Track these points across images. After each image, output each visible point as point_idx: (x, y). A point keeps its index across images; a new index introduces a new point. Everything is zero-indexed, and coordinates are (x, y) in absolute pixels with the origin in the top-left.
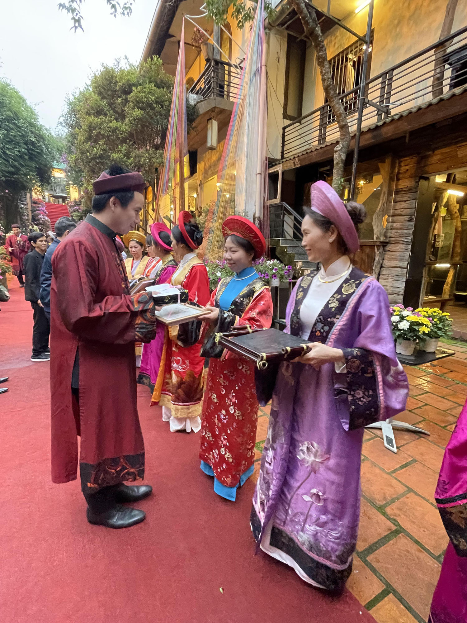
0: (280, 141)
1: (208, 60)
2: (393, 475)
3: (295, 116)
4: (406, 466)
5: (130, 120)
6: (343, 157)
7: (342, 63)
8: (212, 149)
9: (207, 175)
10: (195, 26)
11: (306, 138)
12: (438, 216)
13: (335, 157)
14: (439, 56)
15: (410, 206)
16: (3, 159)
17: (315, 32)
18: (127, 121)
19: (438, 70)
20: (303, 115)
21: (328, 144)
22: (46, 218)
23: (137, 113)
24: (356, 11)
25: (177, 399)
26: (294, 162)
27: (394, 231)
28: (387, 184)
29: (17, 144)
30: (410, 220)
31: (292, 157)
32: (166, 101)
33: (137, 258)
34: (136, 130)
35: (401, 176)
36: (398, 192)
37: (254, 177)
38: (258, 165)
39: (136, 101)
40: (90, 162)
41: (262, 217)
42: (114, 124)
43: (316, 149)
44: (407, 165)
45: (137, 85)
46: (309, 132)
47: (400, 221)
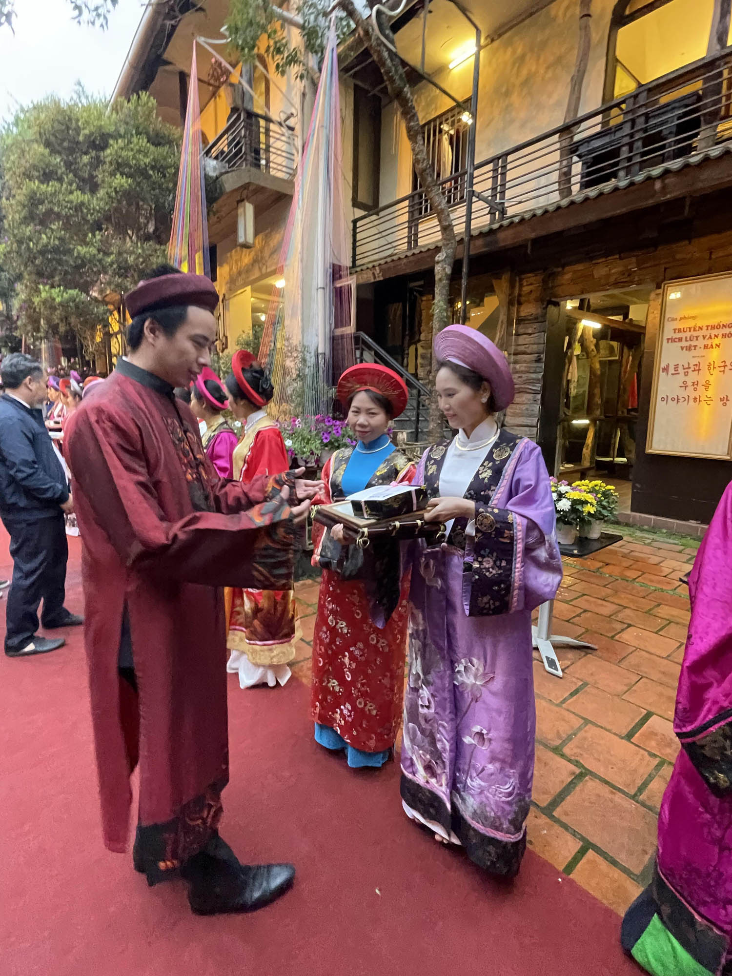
0: (350, 240)
1: (234, 110)
2: (564, 705)
3: (370, 203)
4: (576, 692)
5: (107, 193)
6: (448, 270)
7: (434, 136)
8: (246, 246)
9: (234, 286)
10: (213, 56)
11: (390, 239)
12: (572, 353)
13: (436, 271)
14: (565, 144)
15: (537, 341)
17: (403, 94)
18: (101, 193)
19: (565, 163)
20: (382, 204)
21: (423, 249)
23: (121, 181)
24: (451, 66)
25: (254, 635)
26: (374, 274)
27: (518, 375)
28: (505, 308)
30: (538, 360)
31: (370, 266)
32: (170, 167)
34: (116, 210)
35: (523, 299)
36: (520, 321)
37: (314, 292)
38: (320, 277)
39: (117, 162)
40: (35, 258)
41: (327, 353)
42: (77, 197)
43: (406, 256)
44: (531, 284)
45: (117, 136)
46: (391, 230)
47: (525, 362)
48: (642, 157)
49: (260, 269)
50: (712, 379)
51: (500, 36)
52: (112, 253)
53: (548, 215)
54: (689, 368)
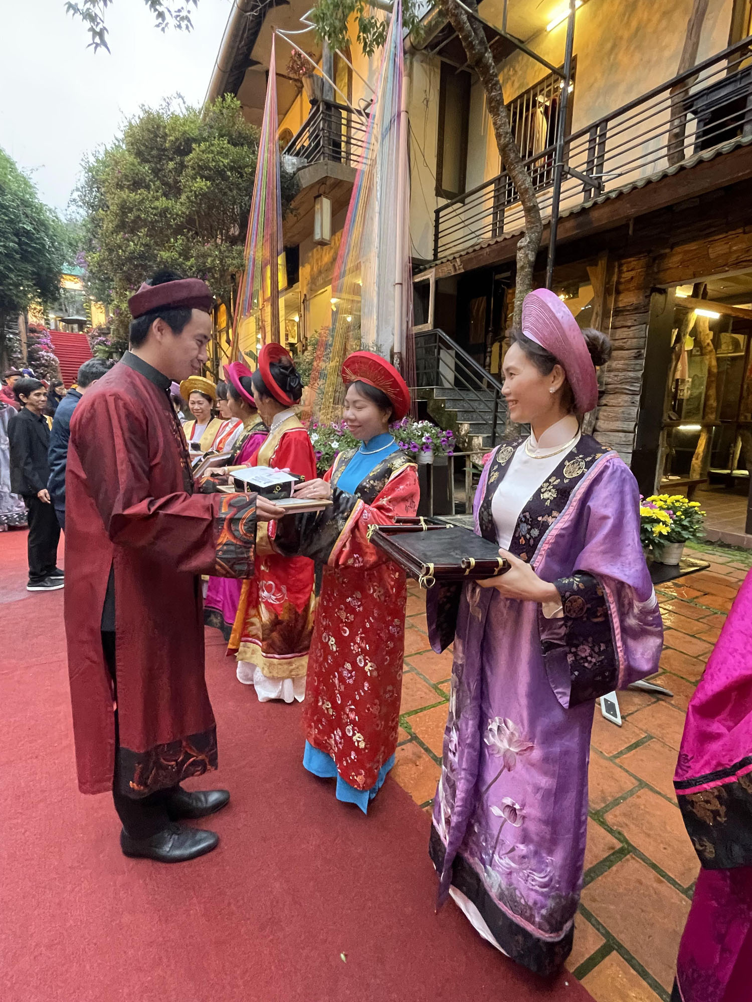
0: (432, 231)
1: (314, 102)
2: (617, 761)
3: (455, 191)
4: (636, 745)
5: (188, 197)
6: (532, 257)
7: (528, 110)
8: (322, 243)
9: (314, 287)
10: (293, 48)
11: (473, 228)
12: (680, 350)
13: (518, 257)
14: (677, 99)
15: (637, 335)
17: (484, 60)
18: (183, 198)
19: (676, 122)
20: (467, 190)
21: (507, 237)
22: (52, 355)
23: (201, 184)
24: (549, 28)
25: (270, 649)
26: (454, 266)
27: (613, 374)
28: (601, 300)
30: (638, 357)
31: (451, 258)
32: (247, 166)
33: (203, 420)
34: (198, 212)
35: (622, 287)
36: (618, 312)
37: (391, 289)
38: (397, 271)
39: (199, 166)
40: (123, 265)
43: (489, 245)
44: (632, 269)
45: (200, 140)
46: (477, 217)
47: (622, 358)
52: (192, 257)
53: (651, 186)
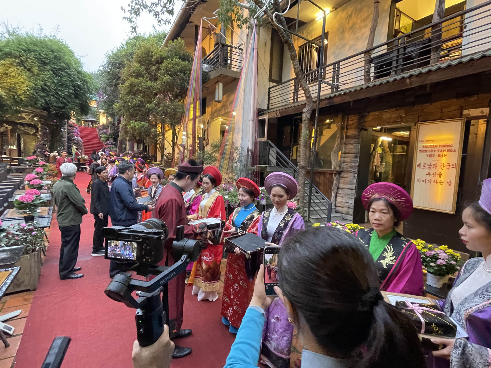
0: (267, 97)
1: (216, 44)
3: (278, 80)
5: (161, 83)
6: (309, 116)
7: (309, 48)
8: (219, 102)
9: (214, 116)
11: (285, 97)
12: (375, 153)
13: (303, 116)
14: (367, 59)
15: (355, 148)
16: (55, 97)
19: (367, 67)
20: (283, 81)
21: (299, 104)
22: (80, 138)
23: (167, 78)
24: (317, 19)
25: (206, 279)
26: (276, 114)
27: (345, 164)
28: (340, 131)
29: (67, 86)
30: (356, 157)
31: (275, 110)
32: (188, 70)
35: (348, 127)
36: (347, 137)
37: (248, 122)
38: (251, 114)
39: (166, 69)
40: (130, 109)
41: (253, 150)
42: (149, 83)
43: (292, 107)
44: (353, 120)
45: (167, 58)
46: (286, 94)
47: (349, 157)
48: (402, 66)
49: (225, 110)
50: (443, 172)
51: (339, 7)
52: (161, 106)
53: (357, 92)
54: (431, 165)
